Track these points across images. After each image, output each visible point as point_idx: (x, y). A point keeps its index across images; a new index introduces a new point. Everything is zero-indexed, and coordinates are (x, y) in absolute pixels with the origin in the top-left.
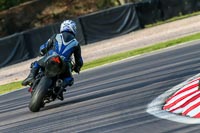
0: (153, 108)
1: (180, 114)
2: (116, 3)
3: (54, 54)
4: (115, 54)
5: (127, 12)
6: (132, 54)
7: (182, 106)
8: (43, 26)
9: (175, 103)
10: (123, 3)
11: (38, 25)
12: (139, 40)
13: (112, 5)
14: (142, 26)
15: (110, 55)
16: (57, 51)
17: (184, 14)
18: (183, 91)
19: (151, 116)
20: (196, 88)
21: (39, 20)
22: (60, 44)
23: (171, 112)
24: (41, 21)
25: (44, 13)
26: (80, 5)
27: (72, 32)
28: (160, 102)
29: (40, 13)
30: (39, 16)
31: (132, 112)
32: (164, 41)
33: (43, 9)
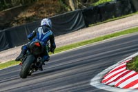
0: (94, 82)
1: (113, 86)
2: (69, 10)
3: (36, 40)
4: (68, 44)
5: (76, 16)
6: (80, 45)
7: (115, 81)
8: (19, 25)
9: (109, 79)
10: (73, 10)
11: (15, 25)
12: (85, 35)
13: (67, 11)
14: (87, 26)
15: (64, 45)
16: (38, 39)
17: (116, 17)
18: (116, 70)
19: (94, 88)
20: (125, 68)
21: (16, 21)
22: (40, 34)
23: (107, 84)
24: (17, 22)
25: (19, 16)
26: (44, 11)
27: (48, 26)
28: (99, 78)
29: (16, 16)
30: (16, 19)
31: (80, 85)
32: (102, 36)
33: (19, 14)
